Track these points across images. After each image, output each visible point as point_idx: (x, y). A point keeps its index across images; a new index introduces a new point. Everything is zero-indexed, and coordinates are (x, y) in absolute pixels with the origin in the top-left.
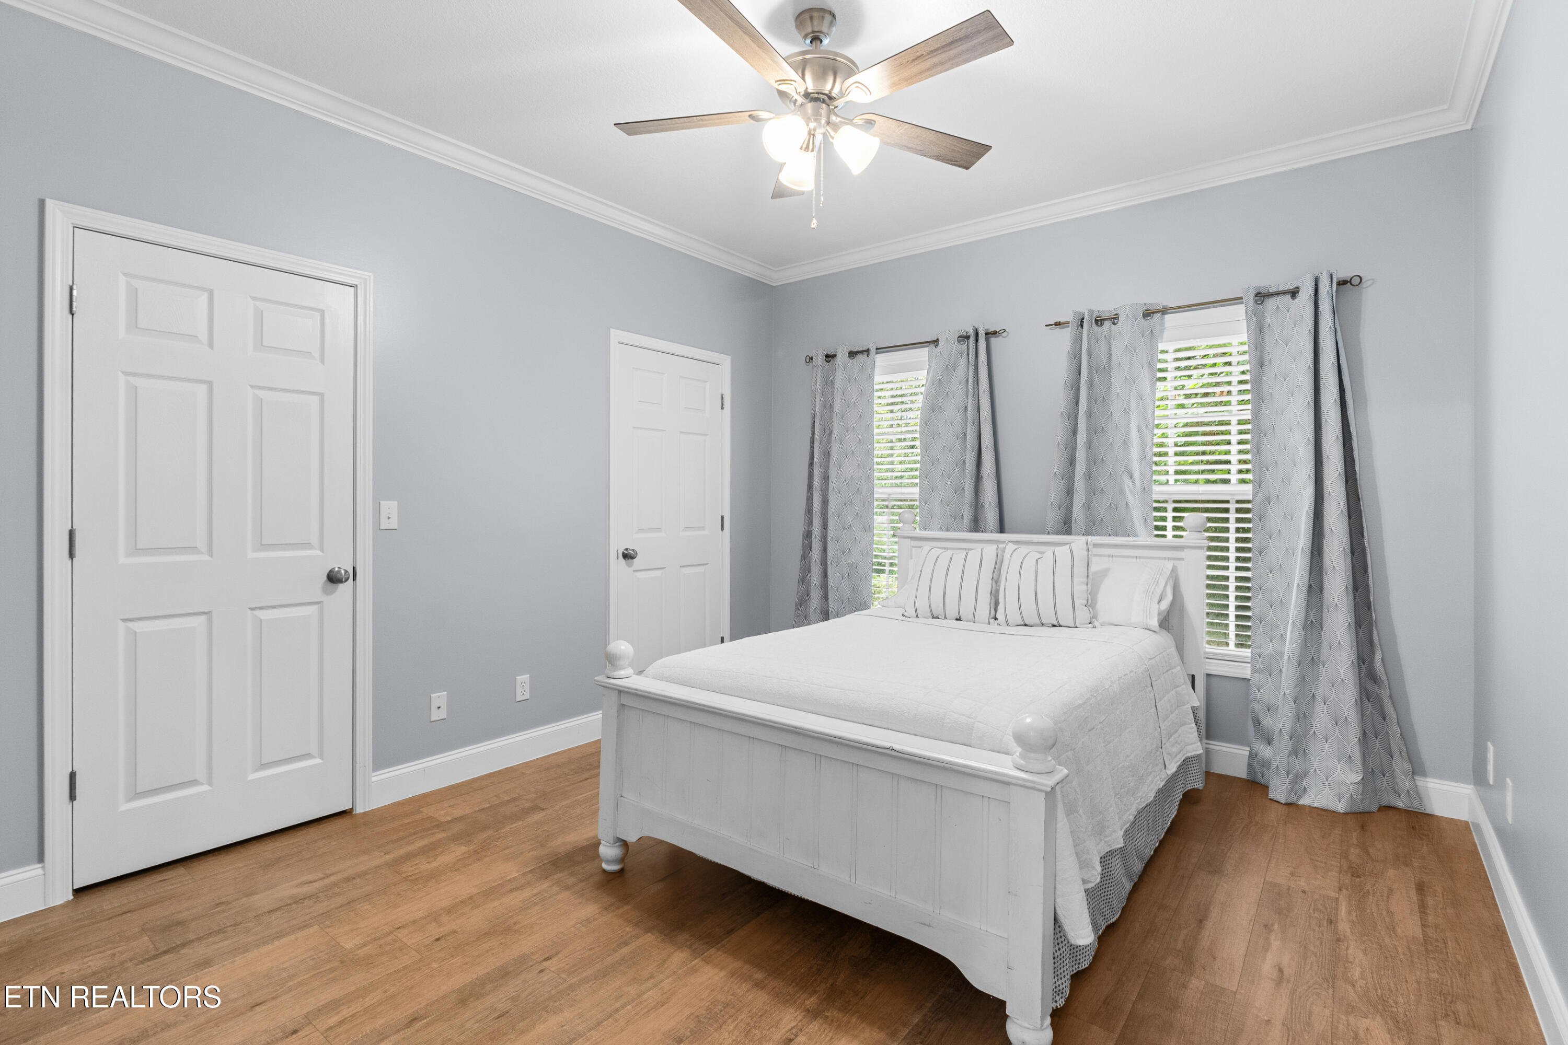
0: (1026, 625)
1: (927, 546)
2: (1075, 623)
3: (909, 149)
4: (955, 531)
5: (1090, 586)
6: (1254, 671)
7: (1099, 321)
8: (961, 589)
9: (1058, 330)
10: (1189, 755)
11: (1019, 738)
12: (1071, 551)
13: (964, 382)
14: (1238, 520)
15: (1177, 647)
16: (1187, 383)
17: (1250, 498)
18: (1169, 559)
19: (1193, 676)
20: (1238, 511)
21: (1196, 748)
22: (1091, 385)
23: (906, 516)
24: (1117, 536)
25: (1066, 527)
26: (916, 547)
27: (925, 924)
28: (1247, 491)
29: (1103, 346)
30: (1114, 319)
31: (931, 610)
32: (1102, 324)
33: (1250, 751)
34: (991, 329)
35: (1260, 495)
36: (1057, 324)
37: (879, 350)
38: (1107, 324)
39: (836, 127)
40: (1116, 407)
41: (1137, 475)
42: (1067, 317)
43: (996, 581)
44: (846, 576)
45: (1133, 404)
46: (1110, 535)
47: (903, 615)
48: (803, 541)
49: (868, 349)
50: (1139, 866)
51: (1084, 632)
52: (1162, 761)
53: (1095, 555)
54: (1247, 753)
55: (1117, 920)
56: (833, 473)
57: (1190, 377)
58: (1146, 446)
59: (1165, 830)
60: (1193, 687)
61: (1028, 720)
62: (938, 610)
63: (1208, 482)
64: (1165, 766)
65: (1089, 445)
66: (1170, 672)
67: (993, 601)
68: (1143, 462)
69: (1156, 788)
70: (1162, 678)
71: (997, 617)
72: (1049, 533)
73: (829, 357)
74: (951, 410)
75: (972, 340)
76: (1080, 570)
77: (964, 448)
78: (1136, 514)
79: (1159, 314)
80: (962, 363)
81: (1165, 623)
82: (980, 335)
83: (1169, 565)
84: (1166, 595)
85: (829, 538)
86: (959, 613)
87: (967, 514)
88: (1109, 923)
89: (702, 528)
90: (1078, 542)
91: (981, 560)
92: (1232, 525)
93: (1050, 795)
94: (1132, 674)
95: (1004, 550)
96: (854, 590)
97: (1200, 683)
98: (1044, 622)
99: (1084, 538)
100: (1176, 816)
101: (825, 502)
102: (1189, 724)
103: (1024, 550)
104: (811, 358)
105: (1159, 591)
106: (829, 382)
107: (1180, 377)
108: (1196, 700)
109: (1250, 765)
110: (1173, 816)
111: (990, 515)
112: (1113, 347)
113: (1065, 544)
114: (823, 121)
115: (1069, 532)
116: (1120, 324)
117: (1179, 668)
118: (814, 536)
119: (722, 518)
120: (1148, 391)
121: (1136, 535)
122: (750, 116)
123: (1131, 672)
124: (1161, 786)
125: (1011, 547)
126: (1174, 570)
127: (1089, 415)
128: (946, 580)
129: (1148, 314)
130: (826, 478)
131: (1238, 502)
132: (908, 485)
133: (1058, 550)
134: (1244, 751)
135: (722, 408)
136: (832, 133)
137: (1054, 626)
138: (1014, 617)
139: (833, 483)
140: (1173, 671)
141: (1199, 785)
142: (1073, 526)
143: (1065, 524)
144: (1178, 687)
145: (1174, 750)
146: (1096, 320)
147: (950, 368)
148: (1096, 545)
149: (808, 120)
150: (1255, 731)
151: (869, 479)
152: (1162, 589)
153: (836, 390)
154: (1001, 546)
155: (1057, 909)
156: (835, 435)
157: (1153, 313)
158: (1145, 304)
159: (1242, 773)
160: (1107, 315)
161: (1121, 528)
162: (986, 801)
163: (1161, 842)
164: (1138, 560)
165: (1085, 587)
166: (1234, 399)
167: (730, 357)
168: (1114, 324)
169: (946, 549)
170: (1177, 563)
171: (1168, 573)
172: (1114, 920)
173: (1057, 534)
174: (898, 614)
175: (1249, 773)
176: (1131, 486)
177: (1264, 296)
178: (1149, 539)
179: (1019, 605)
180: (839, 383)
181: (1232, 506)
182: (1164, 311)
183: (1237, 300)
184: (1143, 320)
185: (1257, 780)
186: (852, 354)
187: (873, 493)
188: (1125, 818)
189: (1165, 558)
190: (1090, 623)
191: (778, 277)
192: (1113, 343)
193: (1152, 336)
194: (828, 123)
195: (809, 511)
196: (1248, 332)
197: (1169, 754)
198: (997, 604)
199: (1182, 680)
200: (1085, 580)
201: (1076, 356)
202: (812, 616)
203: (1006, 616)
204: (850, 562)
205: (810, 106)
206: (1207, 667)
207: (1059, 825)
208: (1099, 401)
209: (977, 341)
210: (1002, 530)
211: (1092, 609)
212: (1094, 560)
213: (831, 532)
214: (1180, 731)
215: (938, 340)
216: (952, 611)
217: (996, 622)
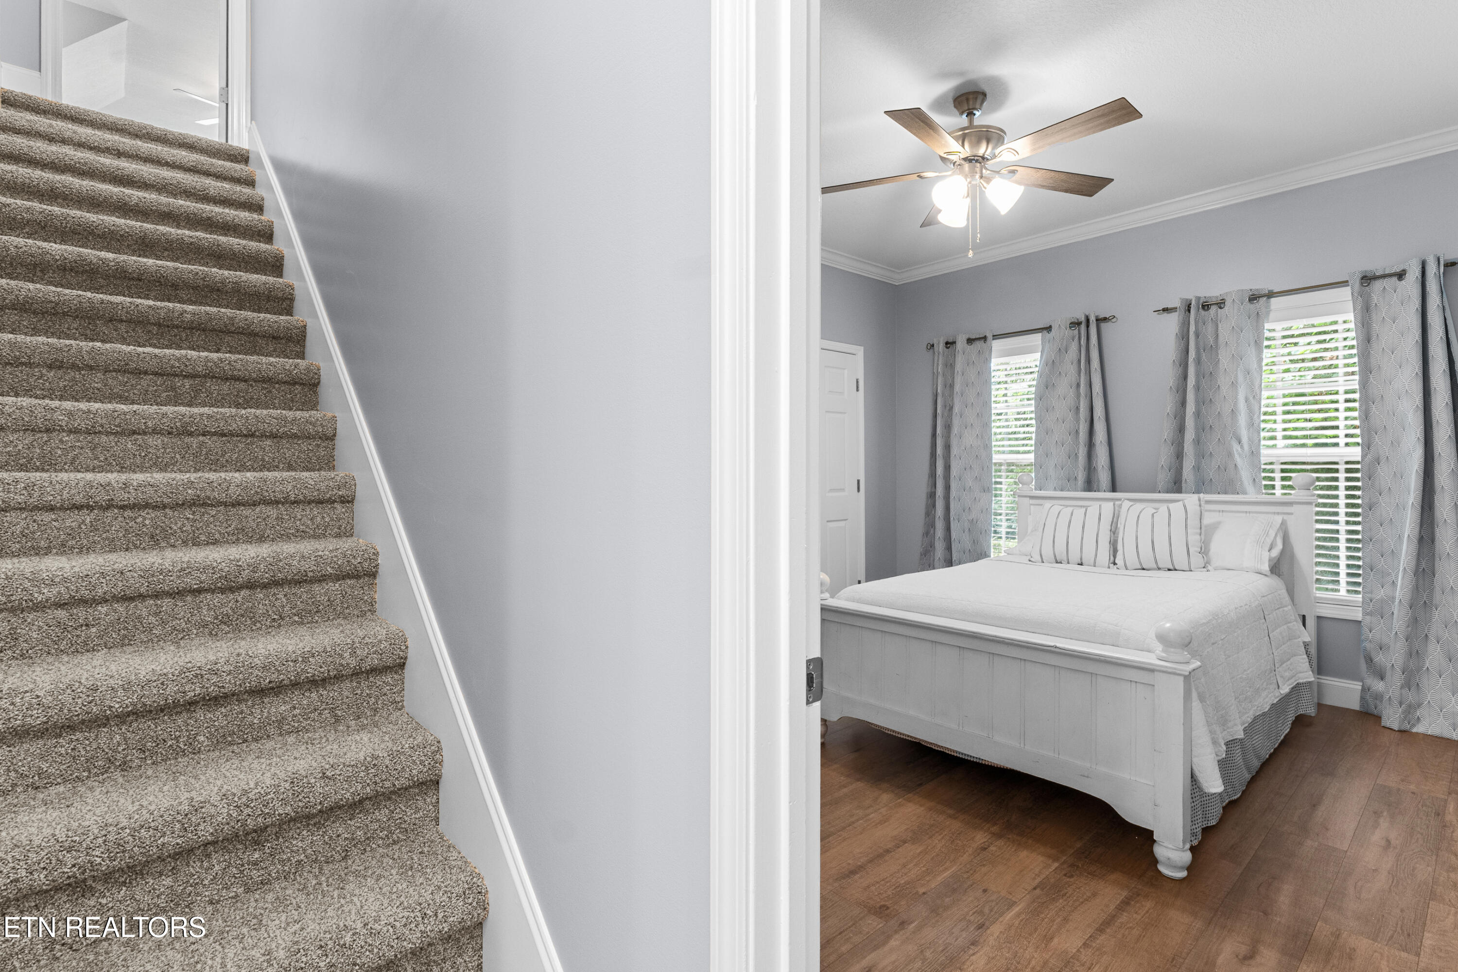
0: (1143, 569)
1: (1048, 504)
2: (1190, 567)
3: (1043, 187)
4: (1069, 490)
5: (1203, 537)
6: (1365, 613)
7: (1206, 306)
8: (1082, 538)
9: (1165, 315)
10: (1301, 681)
11: (1162, 638)
12: (1185, 506)
13: (1075, 362)
14: (1348, 479)
15: (1287, 590)
16: (1293, 349)
17: (1359, 459)
18: (1278, 513)
19: (1304, 617)
20: (1348, 471)
21: (1308, 676)
22: (1198, 361)
23: (1025, 478)
24: (1226, 494)
25: (1176, 486)
26: (1034, 505)
27: (1084, 776)
28: (1356, 453)
29: (1210, 328)
30: (1221, 304)
31: (1055, 556)
32: (1208, 309)
33: (1363, 686)
34: (1102, 316)
35: (1369, 456)
36: (1166, 310)
37: (996, 337)
38: (1213, 309)
39: (988, 180)
40: (1223, 381)
41: (1245, 440)
42: (1176, 303)
43: (1114, 531)
44: (967, 530)
45: (1241, 378)
46: (1219, 493)
47: (1030, 561)
48: (927, 501)
49: (985, 336)
50: (1256, 764)
51: (1199, 575)
52: (1275, 681)
53: (1206, 511)
54: (1360, 688)
55: (1238, 799)
56: (954, 442)
57: (1296, 344)
58: (1254, 415)
59: (1279, 741)
60: (1304, 625)
61: (1168, 625)
62: (1062, 556)
63: (1317, 445)
64: (1279, 686)
65: (1198, 414)
66: (1281, 610)
67: (1112, 549)
68: (1251, 429)
69: (1270, 702)
70: (1274, 613)
71: (1116, 562)
72: (1159, 492)
73: (949, 344)
74: (1064, 387)
75: (1083, 327)
76: (1193, 522)
77: (1077, 420)
78: (1245, 475)
79: (1265, 299)
80: (1074, 346)
81: (1276, 568)
82: (1091, 322)
83: (1279, 519)
84: (1276, 545)
85: (952, 498)
86: (1081, 559)
87: (1081, 476)
88: (1231, 799)
89: (843, 490)
90: (1191, 500)
91: (1100, 515)
92: (1342, 484)
93: (1187, 678)
94: (1247, 607)
95: (1120, 506)
96: (975, 542)
97: (1311, 622)
98: (1160, 566)
99: (1196, 496)
100: (1289, 732)
101: (947, 468)
102: (1301, 655)
103: (1139, 506)
104: (933, 346)
105: (1269, 541)
106: (950, 366)
107: (1285, 345)
108: (1307, 636)
109: (1362, 698)
110: (1287, 732)
111: (1104, 476)
112: (1220, 328)
113: (1178, 501)
114: (978, 176)
115: (1179, 491)
116: (1226, 308)
117: (1290, 607)
118: (937, 496)
119: (858, 481)
120: (1255, 366)
121: (1245, 493)
122: (918, 176)
123: (1246, 605)
124: (1275, 702)
125: (1126, 504)
126: (1284, 523)
127: (1197, 388)
128: (1068, 532)
129: (1254, 298)
130: (947, 447)
131: (1347, 463)
132: (1025, 452)
133: (1171, 506)
134: (1357, 686)
135: (858, 390)
136: (985, 185)
137: (1169, 570)
138: (1132, 559)
139: (954, 451)
140: (1285, 609)
141: (1311, 711)
142: (1183, 485)
143: (1175, 484)
144: (1290, 622)
145: (1287, 674)
146: (1202, 305)
147: (1062, 351)
148: (1208, 502)
149: (966, 177)
150: (1367, 668)
151: (988, 447)
152: (1272, 539)
153: (956, 372)
154: (1117, 503)
155: (1193, 766)
156: (956, 409)
157: (1259, 297)
158: (1251, 290)
159: (1355, 705)
160: (1214, 301)
161: (1230, 486)
162: (1134, 684)
163: (1275, 750)
164: (1248, 514)
165: (1198, 537)
166: (1341, 371)
167: (862, 348)
168: (1221, 308)
169: (1067, 506)
170: (1286, 517)
171: (1278, 526)
172: (1236, 797)
173: (1167, 492)
174: (1025, 560)
175: (1362, 705)
176: (1239, 450)
177: (1370, 279)
178: (1259, 496)
179: (1138, 552)
180: (959, 367)
181: (1342, 467)
182: (1270, 295)
183: (1344, 283)
184: (1249, 304)
185: (1369, 712)
186: (970, 341)
187: (991, 459)
188: (1243, 718)
189: (1274, 513)
190: (1204, 567)
191: (899, 278)
192: (1220, 325)
193: (1258, 318)
194: (981, 177)
195: (933, 474)
196: (1354, 311)
197: (1282, 677)
198: (1115, 551)
199: (1293, 618)
200: (1199, 531)
201: (1184, 336)
202: (936, 564)
203: (1125, 561)
204: (970, 518)
205: (967, 166)
206: (1318, 610)
207: (1194, 704)
208: (1207, 376)
209: (1088, 326)
210: (1114, 489)
211: (1206, 555)
212: (1206, 515)
213: (953, 493)
214: (1291, 660)
215: (1050, 327)
216: (1075, 556)
217: (1115, 566)
